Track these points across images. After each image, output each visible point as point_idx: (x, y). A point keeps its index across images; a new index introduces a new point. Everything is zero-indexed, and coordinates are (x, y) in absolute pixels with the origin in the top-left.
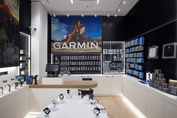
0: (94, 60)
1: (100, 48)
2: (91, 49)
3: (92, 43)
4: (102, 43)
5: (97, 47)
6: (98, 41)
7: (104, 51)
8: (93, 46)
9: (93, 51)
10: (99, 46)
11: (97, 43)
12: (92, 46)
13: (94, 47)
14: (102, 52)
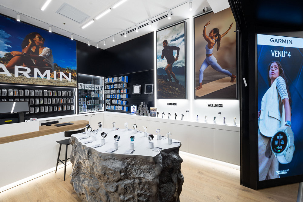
0: (65, 97)
1: (74, 81)
2: (60, 82)
6: (72, 72)
10: (73, 78)
11: (70, 74)
14: (77, 87)
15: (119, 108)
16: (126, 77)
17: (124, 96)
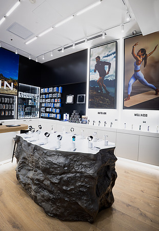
0: (7, 103)
1: (15, 89)
2: (4, 90)
3: (6, 83)
4: (18, 84)
5: (11, 88)
6: (14, 82)
7: (19, 94)
8: (7, 86)
9: (6, 92)
10: (14, 87)
11: (12, 83)
12: (5, 85)
13: (7, 88)
14: (18, 95)
15: (53, 115)
16: (60, 88)
17: (58, 105)
